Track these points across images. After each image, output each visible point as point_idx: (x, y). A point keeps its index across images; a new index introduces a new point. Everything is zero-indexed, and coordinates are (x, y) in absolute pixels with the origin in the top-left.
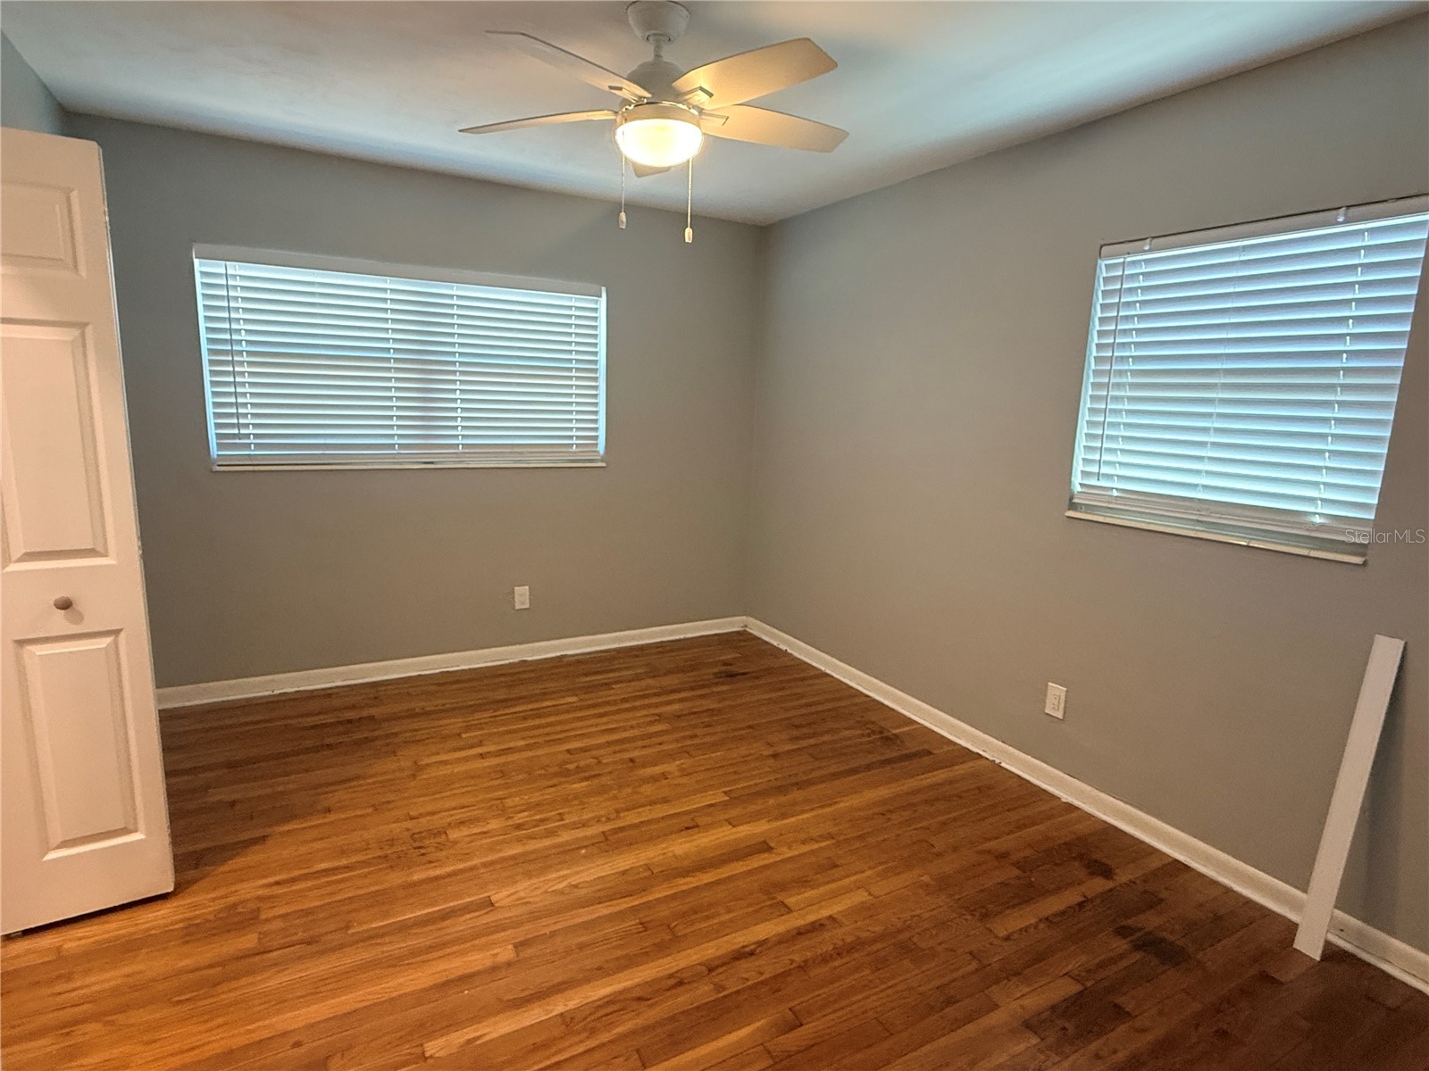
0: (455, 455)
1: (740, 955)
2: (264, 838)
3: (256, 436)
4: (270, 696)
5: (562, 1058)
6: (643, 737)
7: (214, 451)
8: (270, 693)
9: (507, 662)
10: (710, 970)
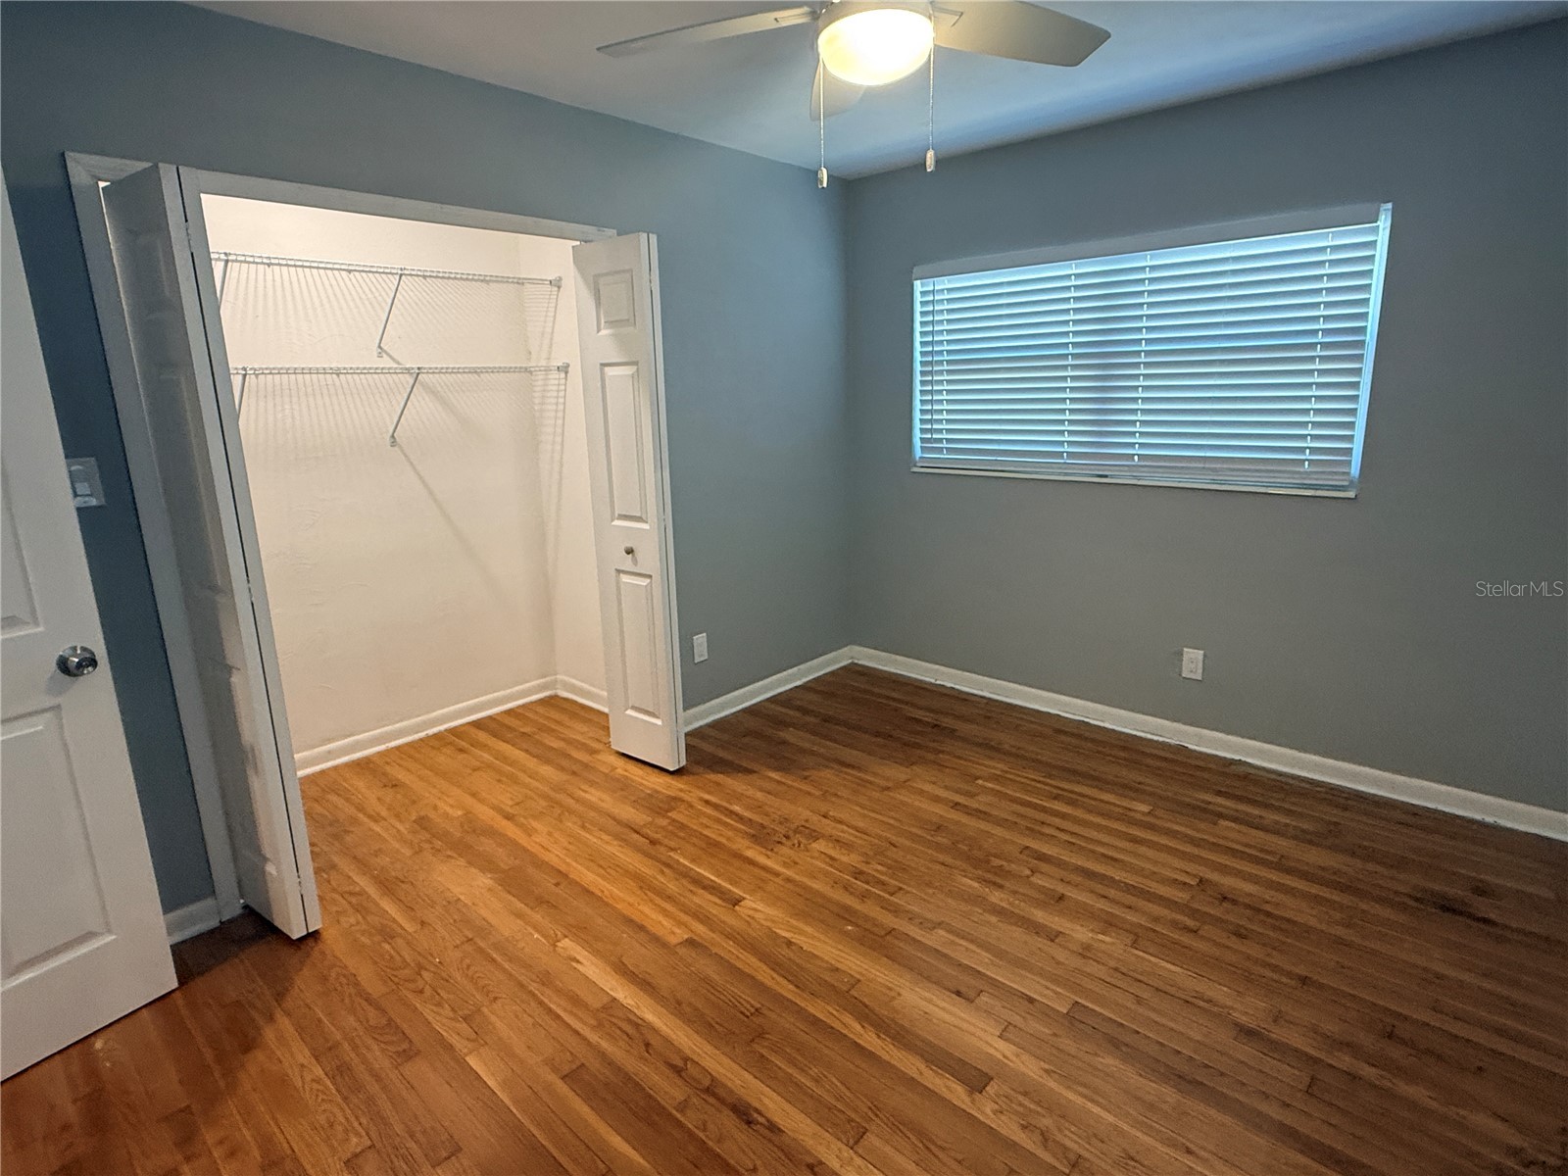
0: (1126, 468)
1: (744, 1113)
2: (751, 772)
3: (948, 441)
4: (931, 684)
5: (566, 1019)
6: (1129, 889)
7: (918, 453)
8: (933, 681)
9: (1161, 739)
10: (707, 1090)
